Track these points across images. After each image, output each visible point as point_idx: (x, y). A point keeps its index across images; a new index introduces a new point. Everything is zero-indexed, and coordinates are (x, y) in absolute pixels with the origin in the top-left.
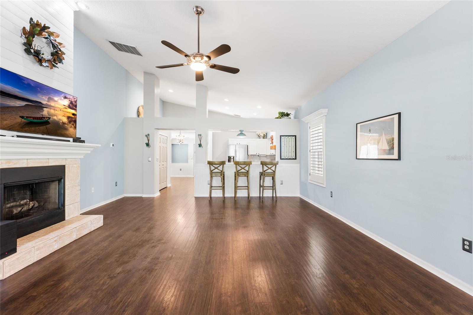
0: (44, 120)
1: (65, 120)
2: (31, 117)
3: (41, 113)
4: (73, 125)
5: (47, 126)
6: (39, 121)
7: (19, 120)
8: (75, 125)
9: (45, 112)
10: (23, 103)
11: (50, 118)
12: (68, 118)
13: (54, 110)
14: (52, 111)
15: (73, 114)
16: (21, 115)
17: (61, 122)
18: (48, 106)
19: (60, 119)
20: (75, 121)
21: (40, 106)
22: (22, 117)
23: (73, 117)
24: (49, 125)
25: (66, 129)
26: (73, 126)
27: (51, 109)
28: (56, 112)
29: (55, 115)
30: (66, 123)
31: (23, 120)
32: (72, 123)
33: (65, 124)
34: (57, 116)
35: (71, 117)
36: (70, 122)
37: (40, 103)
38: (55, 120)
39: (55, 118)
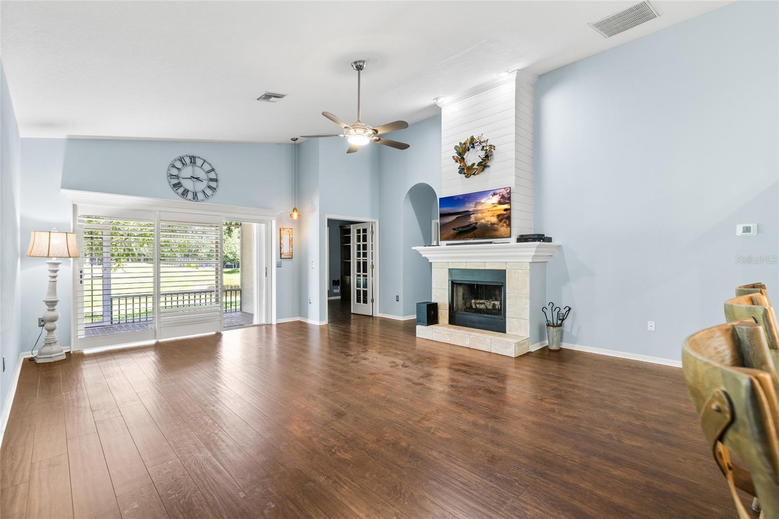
0: (472, 226)
1: (494, 220)
2: (460, 227)
3: (469, 221)
4: (505, 222)
5: (474, 232)
6: (467, 228)
7: (452, 232)
8: (508, 222)
9: (473, 219)
10: (454, 217)
11: (477, 223)
12: (498, 216)
13: (481, 213)
14: (480, 215)
15: (505, 210)
16: (453, 227)
17: (490, 223)
18: (475, 212)
19: (488, 221)
20: (509, 218)
21: (467, 214)
22: (454, 229)
23: (505, 213)
24: (477, 230)
25: (496, 230)
26: (505, 224)
27: (478, 213)
28: (484, 215)
29: (482, 219)
30: (496, 222)
31: (455, 231)
32: (503, 221)
33: (494, 224)
34: (484, 219)
35: (502, 215)
36: (500, 221)
37: (468, 211)
38: (482, 224)
39: (483, 221)
